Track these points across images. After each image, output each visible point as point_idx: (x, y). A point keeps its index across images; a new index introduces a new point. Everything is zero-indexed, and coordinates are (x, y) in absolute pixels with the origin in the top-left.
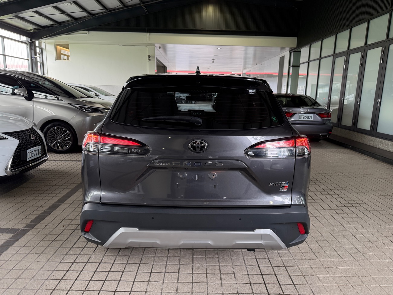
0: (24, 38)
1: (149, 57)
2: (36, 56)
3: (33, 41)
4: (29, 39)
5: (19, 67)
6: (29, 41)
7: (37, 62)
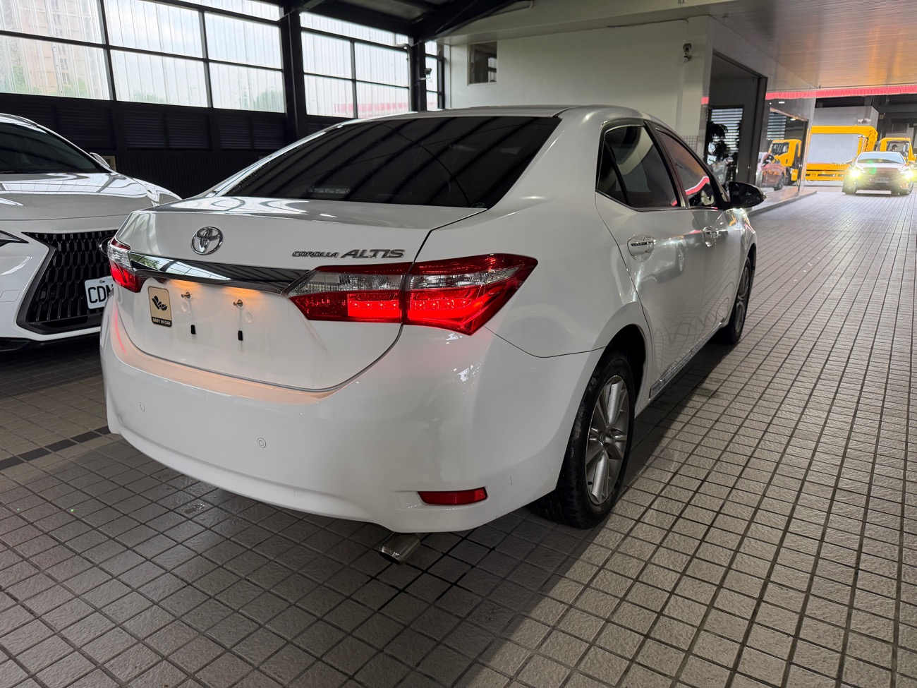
0: (403, 40)
1: (687, 47)
2: (423, 79)
3: (420, 41)
4: (412, 40)
5: (389, 108)
6: (412, 45)
7: (424, 91)
